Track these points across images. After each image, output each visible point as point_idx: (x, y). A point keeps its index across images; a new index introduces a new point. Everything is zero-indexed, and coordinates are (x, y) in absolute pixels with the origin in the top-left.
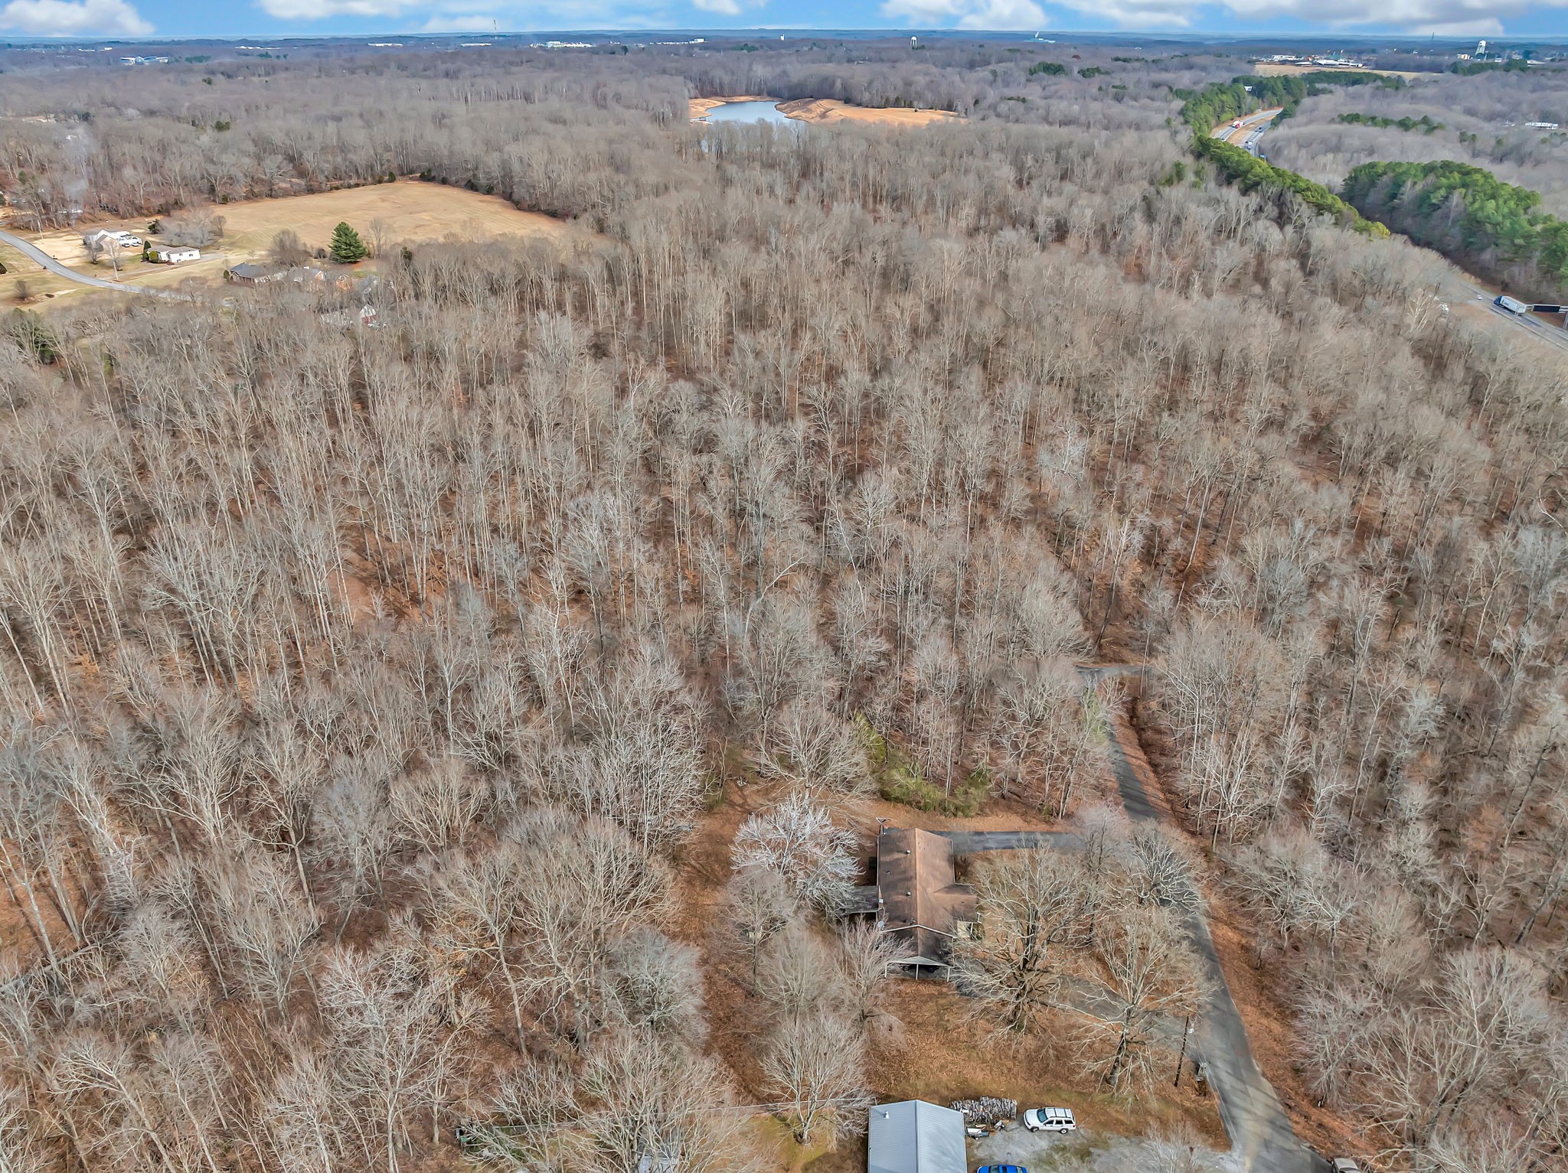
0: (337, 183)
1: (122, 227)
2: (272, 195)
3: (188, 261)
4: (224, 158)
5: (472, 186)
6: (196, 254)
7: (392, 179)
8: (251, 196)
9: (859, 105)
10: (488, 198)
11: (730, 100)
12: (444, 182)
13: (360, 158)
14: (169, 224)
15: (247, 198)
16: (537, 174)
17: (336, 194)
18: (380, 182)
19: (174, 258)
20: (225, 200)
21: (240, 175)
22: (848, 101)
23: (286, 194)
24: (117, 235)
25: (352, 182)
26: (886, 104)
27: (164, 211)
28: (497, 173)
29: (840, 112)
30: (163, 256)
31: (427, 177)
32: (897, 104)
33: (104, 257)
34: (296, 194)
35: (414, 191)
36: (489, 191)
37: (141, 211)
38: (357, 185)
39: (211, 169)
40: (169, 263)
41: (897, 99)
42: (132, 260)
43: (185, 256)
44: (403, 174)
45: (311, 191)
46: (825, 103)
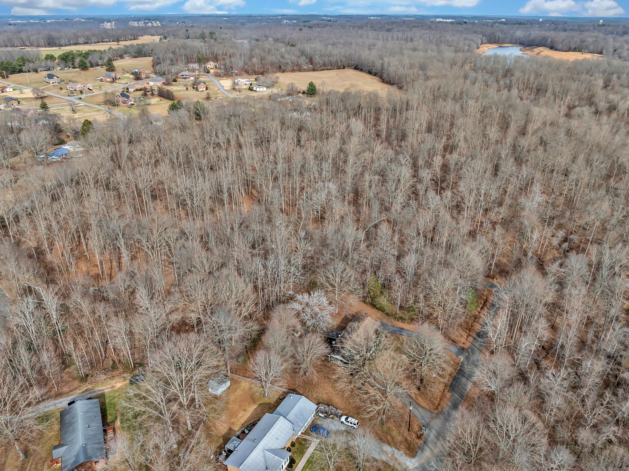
0: (323, 68)
1: (248, 78)
2: (300, 70)
3: (262, 91)
4: (287, 56)
5: (370, 73)
6: (265, 89)
7: (344, 68)
8: (293, 71)
9: (556, 50)
10: (374, 77)
11: (501, 45)
12: (361, 70)
13: (333, 59)
14: (261, 78)
15: (291, 71)
16: (392, 69)
17: (322, 72)
18: (339, 69)
19: (258, 89)
20: (283, 71)
21: (290, 63)
22: (552, 48)
23: (305, 70)
24: (244, 80)
25: (329, 68)
26: (569, 50)
27: (262, 74)
28: (379, 67)
29: (546, 52)
30: (255, 89)
31: (356, 68)
32: (575, 50)
33: (237, 87)
34: (308, 71)
35: (350, 73)
36: (375, 75)
37: (255, 73)
38: (331, 69)
39: (281, 60)
40: (256, 91)
41: (575, 48)
42: (245, 89)
43: (261, 89)
44: (349, 66)
45: (314, 70)
46: (541, 49)
